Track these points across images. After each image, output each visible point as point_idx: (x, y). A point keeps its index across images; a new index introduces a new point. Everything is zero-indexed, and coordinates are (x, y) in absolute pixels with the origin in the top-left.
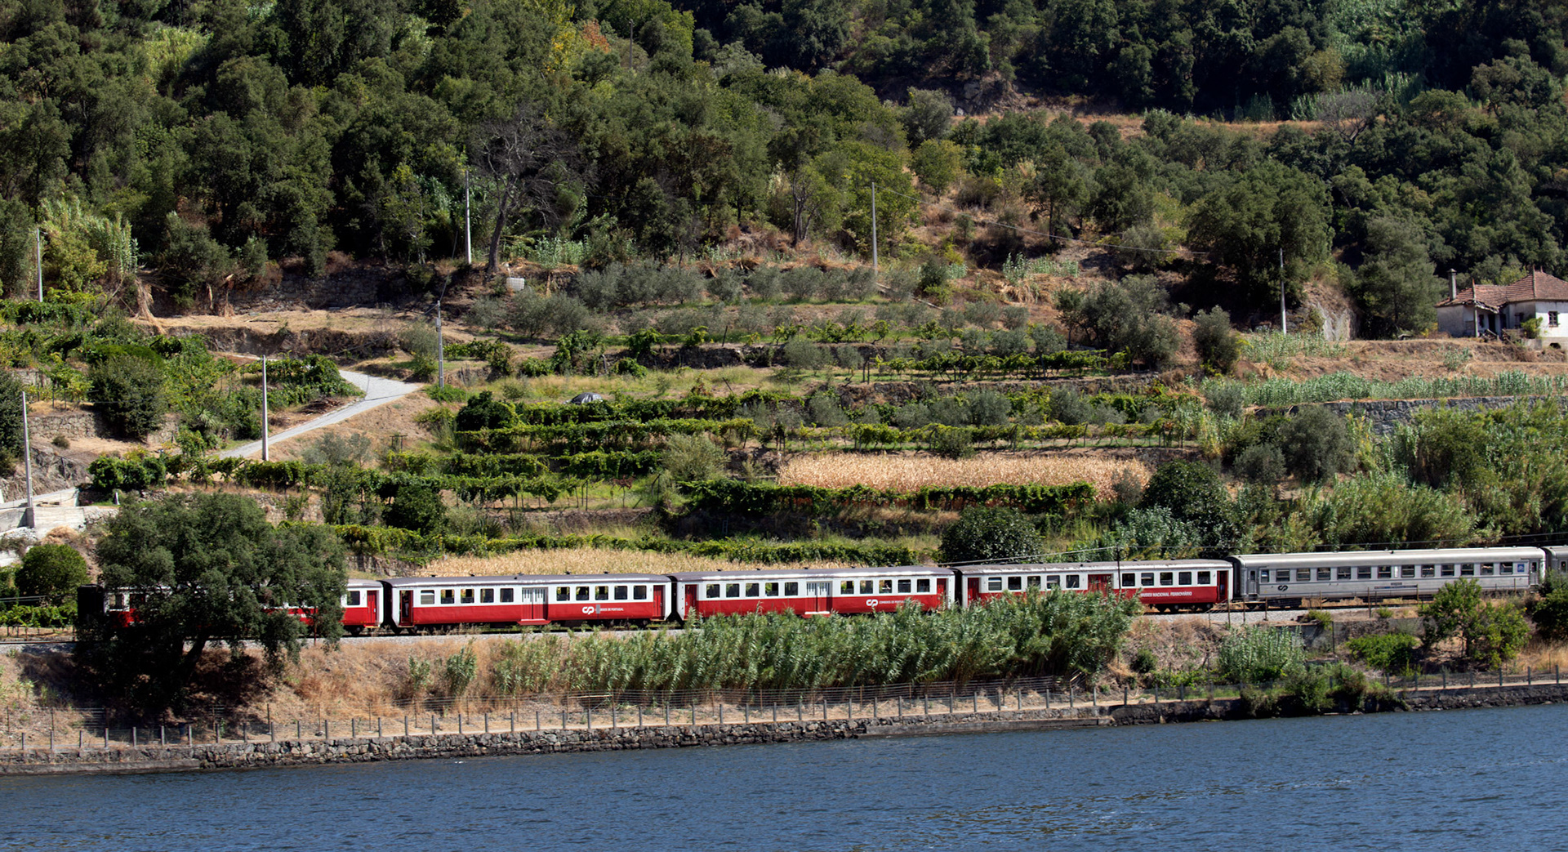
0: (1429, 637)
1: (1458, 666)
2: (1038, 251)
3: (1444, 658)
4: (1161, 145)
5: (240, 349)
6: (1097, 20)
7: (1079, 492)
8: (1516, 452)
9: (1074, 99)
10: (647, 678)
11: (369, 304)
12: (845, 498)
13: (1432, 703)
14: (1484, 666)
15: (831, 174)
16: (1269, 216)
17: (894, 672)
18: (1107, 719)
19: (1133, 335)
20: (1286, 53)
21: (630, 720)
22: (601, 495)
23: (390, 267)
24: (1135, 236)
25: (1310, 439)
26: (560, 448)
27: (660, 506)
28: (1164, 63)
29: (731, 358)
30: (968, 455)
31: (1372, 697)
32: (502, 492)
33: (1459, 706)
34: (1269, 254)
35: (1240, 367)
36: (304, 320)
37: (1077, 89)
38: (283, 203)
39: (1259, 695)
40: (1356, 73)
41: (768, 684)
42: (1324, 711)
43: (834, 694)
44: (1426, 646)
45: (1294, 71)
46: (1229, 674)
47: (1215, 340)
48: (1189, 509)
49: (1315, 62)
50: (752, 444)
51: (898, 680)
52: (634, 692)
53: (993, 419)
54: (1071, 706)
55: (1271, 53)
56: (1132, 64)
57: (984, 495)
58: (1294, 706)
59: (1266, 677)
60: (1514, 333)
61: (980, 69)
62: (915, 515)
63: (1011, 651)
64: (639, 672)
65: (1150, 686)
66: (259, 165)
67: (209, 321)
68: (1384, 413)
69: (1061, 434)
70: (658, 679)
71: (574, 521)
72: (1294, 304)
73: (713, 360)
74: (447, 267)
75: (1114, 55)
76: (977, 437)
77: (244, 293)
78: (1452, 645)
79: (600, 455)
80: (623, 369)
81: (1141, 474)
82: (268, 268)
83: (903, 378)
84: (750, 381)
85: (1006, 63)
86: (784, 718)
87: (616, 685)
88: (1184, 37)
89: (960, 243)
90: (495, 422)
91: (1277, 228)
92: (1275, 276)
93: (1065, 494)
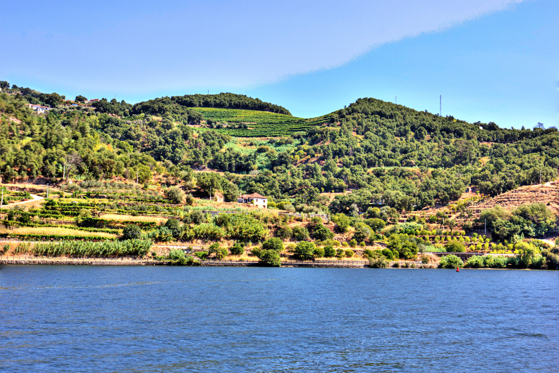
0: (210, 253)
1: (214, 258)
2: (173, 185)
3: (212, 257)
5: (17, 190)
6: (221, 158)
7: (153, 223)
8: (236, 221)
9: (216, 170)
10: (49, 251)
11: (44, 184)
12: (110, 222)
13: (206, 265)
14: (219, 258)
16: (209, 180)
17: (101, 253)
18: (144, 264)
19: (175, 198)
20: (249, 165)
21: (39, 259)
22: (67, 218)
23: (48, 178)
24: (188, 183)
25: (197, 216)
26: (63, 210)
27: (77, 221)
28: (230, 165)
29: (104, 197)
30: (137, 215)
31: (195, 263)
32: (47, 217)
33: (212, 266)
34: (208, 187)
35: (193, 204)
36: (29, 186)
37: (217, 168)
38: (31, 167)
39: (173, 261)
40: (259, 168)
41: (74, 254)
42: (185, 265)
43: (89, 256)
44: (209, 255)
45: (250, 168)
46: (170, 257)
47: (189, 199)
48: (171, 227)
49: (253, 166)
50: (98, 212)
51: (102, 254)
52: (45, 254)
53: (144, 210)
54: (137, 261)
55: (247, 165)
56: (225, 165)
57: (136, 223)
58: (180, 264)
59: (176, 258)
60: (249, 203)
61: (202, 164)
62: (122, 225)
63: (126, 250)
64: (47, 250)
65: (155, 258)
66: (26, 159)
67: (13, 185)
68: (214, 213)
69: (155, 213)
70: (51, 251)
71: (60, 223)
72: (213, 196)
73: (100, 197)
74: (59, 179)
75: (222, 164)
76: (139, 213)
77: (21, 181)
78: (213, 255)
79: (70, 212)
80: (84, 198)
81: (165, 220)
82: (26, 177)
83: (132, 202)
84: (106, 201)
85: (206, 164)
86: (75, 260)
87: (41, 252)
88: (234, 161)
89: (160, 183)
90: (52, 205)
91: (210, 183)
92: (209, 191)
93: (151, 223)
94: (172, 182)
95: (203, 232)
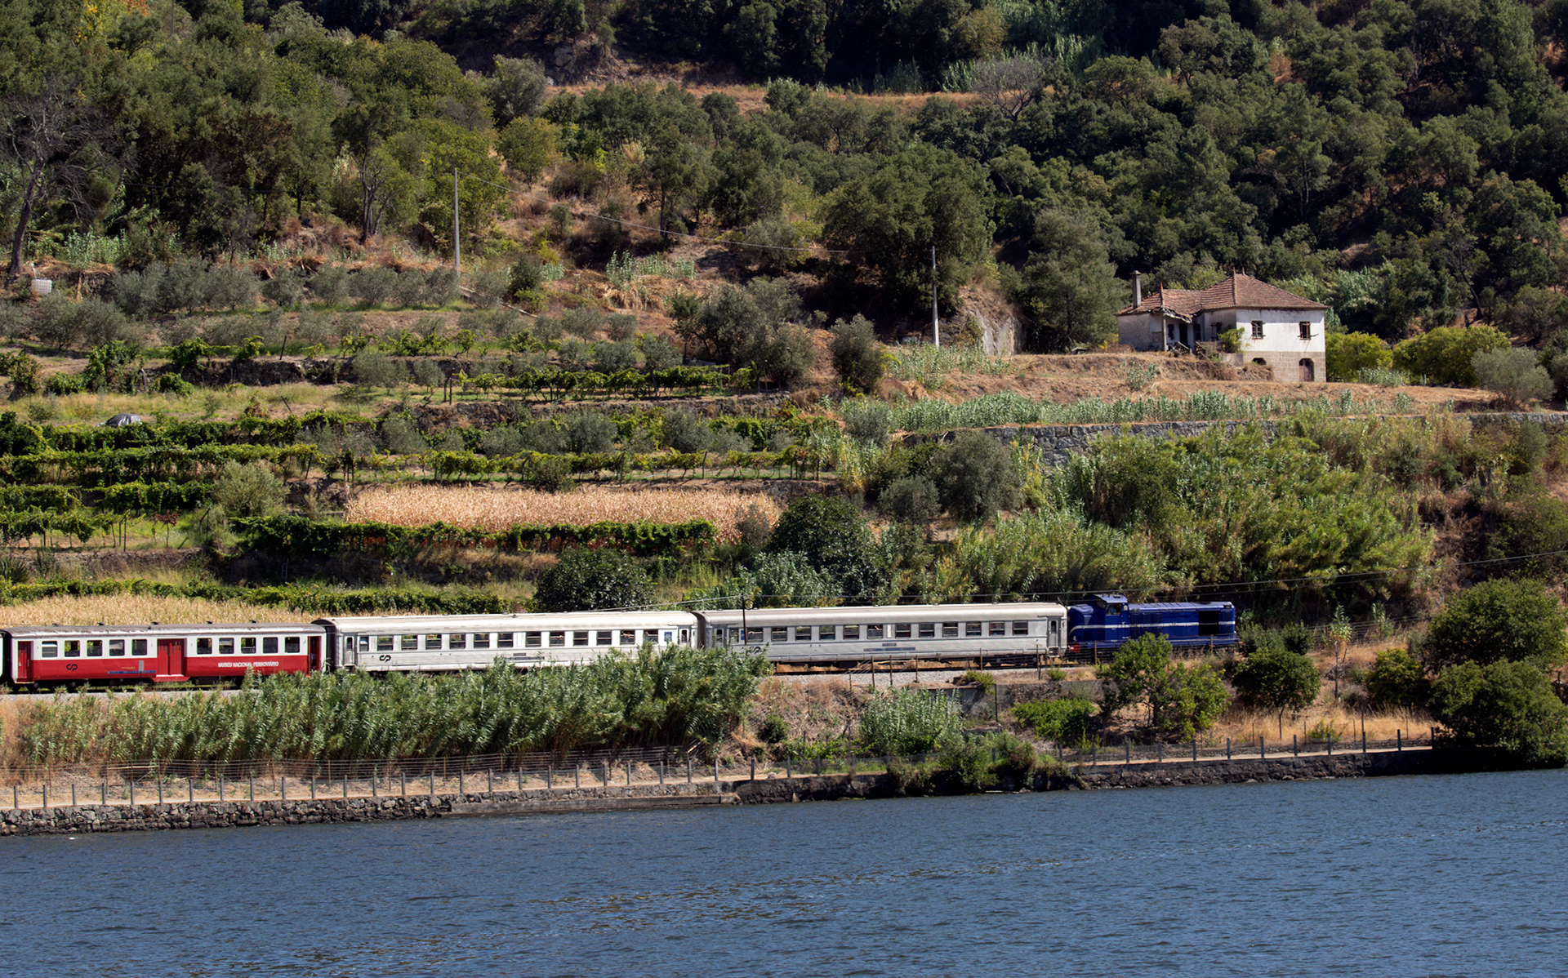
0: (1110, 703)
1: (1144, 737)
2: (647, 249)
3: (1126, 728)
4: (788, 121)
7: (699, 530)
8: (1212, 486)
9: (684, 67)
10: (200, 745)
12: (424, 538)
13: (1113, 780)
14: (1175, 737)
15: (407, 159)
17: (483, 741)
18: (731, 796)
20: (937, 12)
21: (179, 795)
24: (761, 231)
25: (968, 469)
26: (93, 479)
27: (209, 546)
28: (791, 24)
29: (291, 374)
30: (567, 487)
31: (1042, 773)
32: (29, 529)
33: (1145, 784)
34: (919, 254)
35: (885, 385)
37: (688, 55)
39: (908, 770)
40: (1019, 36)
41: (337, 755)
42: (986, 789)
44: (1106, 713)
45: (946, 34)
46: (873, 744)
47: (856, 355)
48: (827, 552)
49: (971, 23)
50: (315, 474)
51: (488, 750)
52: (183, 763)
53: (596, 446)
54: (688, 781)
55: (923, 13)
56: (753, 25)
57: (586, 534)
58: (950, 784)
59: (917, 749)
60: (1211, 346)
61: (574, 32)
63: (619, 716)
64: (189, 739)
68: (1056, 440)
69: (676, 464)
70: (211, 747)
71: (111, 563)
72: (948, 311)
73: (269, 376)
75: (733, 14)
76: (578, 467)
78: (1137, 712)
79: (139, 486)
80: (166, 386)
81: (770, 511)
83: (490, 397)
84: (311, 400)
85: (604, 24)
86: (357, 793)
87: (162, 755)
89: (555, 238)
90: (19, 448)
91: (929, 223)
92: (926, 279)
93: (681, 534)
94: (638, 228)
95: (1024, 571)
